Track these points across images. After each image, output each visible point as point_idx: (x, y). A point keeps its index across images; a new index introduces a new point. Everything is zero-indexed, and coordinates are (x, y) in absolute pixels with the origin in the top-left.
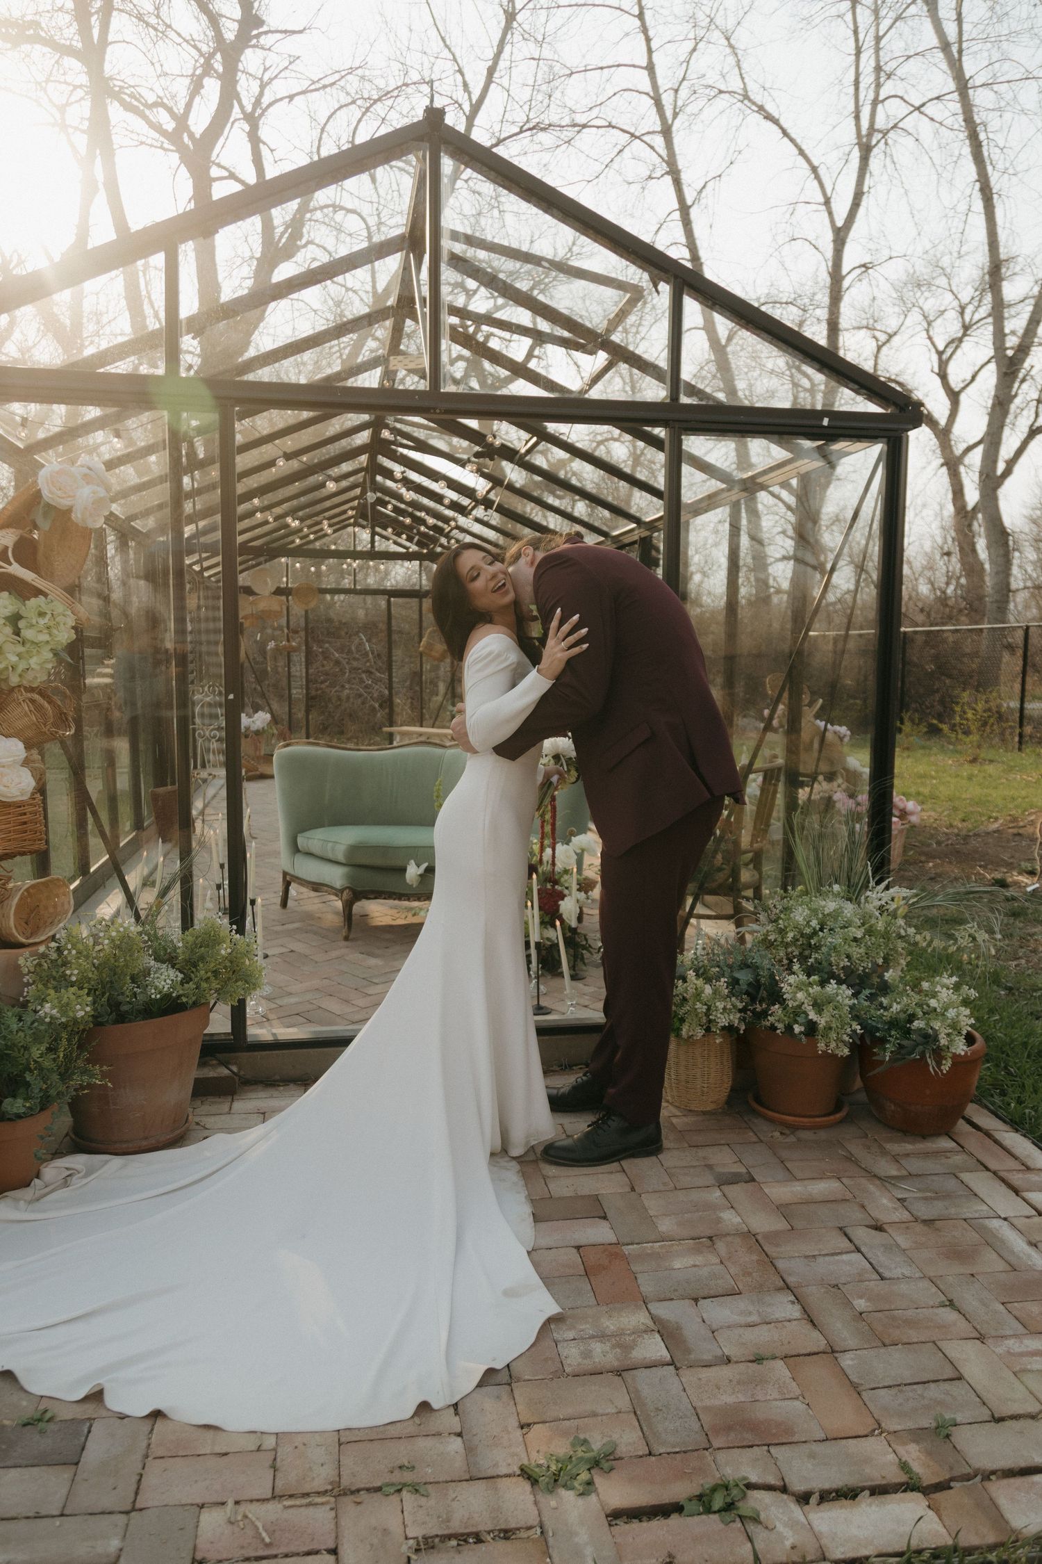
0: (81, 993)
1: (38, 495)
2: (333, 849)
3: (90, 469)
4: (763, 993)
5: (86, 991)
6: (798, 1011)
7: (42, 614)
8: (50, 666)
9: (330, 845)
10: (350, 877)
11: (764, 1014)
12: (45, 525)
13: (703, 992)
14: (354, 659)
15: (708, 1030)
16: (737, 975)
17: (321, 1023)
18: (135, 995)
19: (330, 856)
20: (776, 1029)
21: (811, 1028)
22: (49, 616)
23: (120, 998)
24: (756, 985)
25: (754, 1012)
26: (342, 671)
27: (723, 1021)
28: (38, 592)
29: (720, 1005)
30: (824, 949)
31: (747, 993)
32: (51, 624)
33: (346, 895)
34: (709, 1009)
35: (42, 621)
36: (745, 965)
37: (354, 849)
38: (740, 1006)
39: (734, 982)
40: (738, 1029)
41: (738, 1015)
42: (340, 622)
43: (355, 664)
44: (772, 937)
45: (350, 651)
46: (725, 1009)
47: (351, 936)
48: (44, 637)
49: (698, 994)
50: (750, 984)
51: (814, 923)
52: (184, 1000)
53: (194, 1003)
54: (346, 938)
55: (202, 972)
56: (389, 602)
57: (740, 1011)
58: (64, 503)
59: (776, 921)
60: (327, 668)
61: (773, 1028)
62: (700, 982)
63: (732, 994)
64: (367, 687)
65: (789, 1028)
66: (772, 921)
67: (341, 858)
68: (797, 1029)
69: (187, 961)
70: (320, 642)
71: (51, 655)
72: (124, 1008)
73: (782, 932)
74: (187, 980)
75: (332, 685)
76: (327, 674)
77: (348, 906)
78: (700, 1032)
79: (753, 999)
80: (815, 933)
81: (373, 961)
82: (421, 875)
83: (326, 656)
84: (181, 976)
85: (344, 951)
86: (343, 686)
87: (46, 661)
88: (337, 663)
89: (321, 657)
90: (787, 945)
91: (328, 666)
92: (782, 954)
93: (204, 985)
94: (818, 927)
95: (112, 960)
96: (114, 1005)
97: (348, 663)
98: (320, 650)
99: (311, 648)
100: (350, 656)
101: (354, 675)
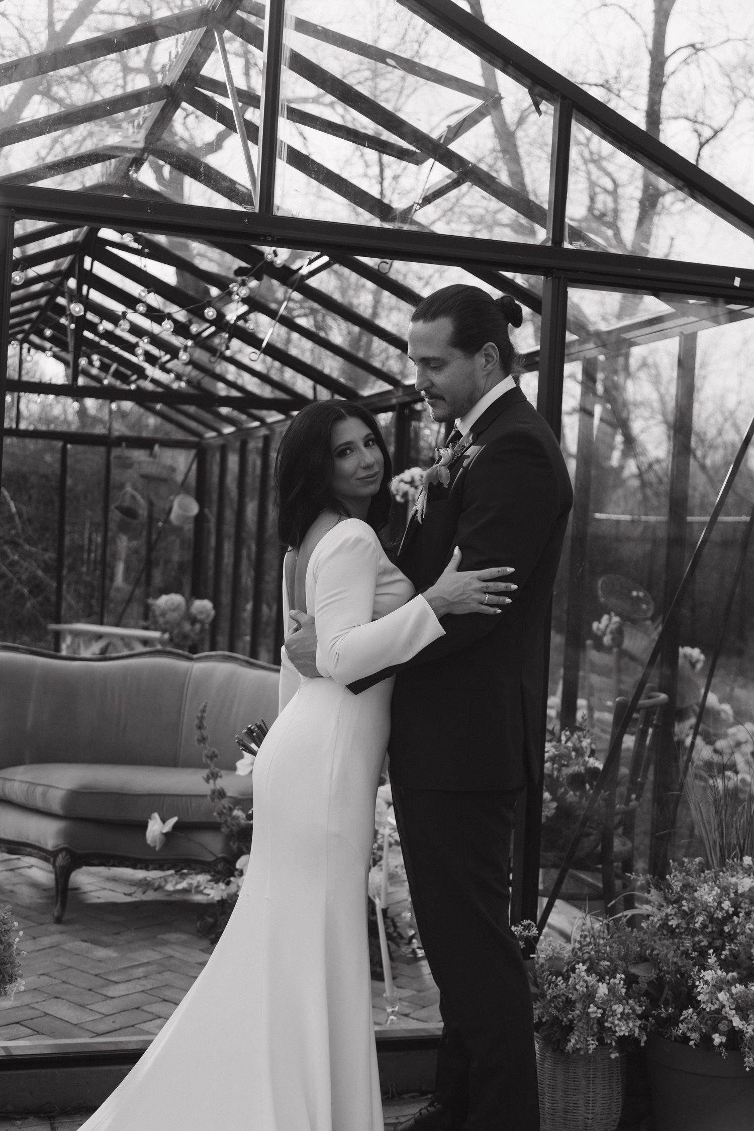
2: (44, 795)
4: (667, 993)
6: (718, 1016)
9: (39, 790)
10: (67, 835)
11: (674, 1020)
13: (595, 991)
15: (601, 1041)
16: (634, 970)
17: (52, 1034)
19: (39, 804)
20: (689, 1039)
21: (735, 1037)
24: (658, 984)
25: (658, 1018)
27: (623, 1030)
29: (619, 1009)
30: (741, 938)
31: (646, 994)
33: (60, 860)
34: (603, 1014)
36: (642, 959)
37: (76, 797)
38: (639, 1010)
39: (631, 981)
40: (637, 1041)
41: (639, 1023)
44: (673, 923)
46: (622, 1014)
47: (65, 918)
49: (590, 996)
50: (650, 983)
51: (726, 905)
54: (58, 921)
57: (640, 1017)
59: (678, 901)
61: (685, 1039)
62: (592, 979)
63: (628, 996)
64: (12, 564)
65: (706, 1039)
66: (669, 902)
67: (56, 807)
68: (717, 1039)
73: (689, 916)
77: (63, 876)
78: (593, 1044)
79: (654, 1002)
80: (728, 918)
81: (101, 953)
82: (166, 835)
85: (55, 939)
90: (695, 932)
92: (688, 944)
94: (731, 910)
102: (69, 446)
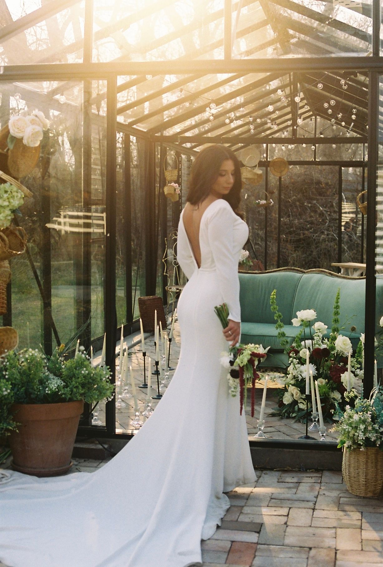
0: (7, 383)
1: (8, 132)
3: (36, 116)
5: (10, 383)
7: (6, 192)
8: (9, 218)
12: (11, 146)
14: (335, 212)
18: (39, 391)
22: (9, 192)
23: (30, 390)
26: (324, 221)
28: (5, 182)
32: (9, 196)
35: (5, 196)
42: (327, 184)
45: (332, 206)
48: (6, 203)
52: (63, 396)
53: (70, 398)
55: (74, 383)
56: (340, 170)
58: (18, 135)
60: (313, 219)
69: (68, 376)
70: (310, 199)
71: (9, 212)
72: (33, 396)
74: (66, 386)
75: (315, 232)
76: (312, 223)
83: (314, 209)
84: (63, 384)
86: (323, 233)
87: (7, 216)
88: (322, 214)
89: (309, 211)
91: (315, 218)
93: (75, 390)
95: (28, 371)
96: (27, 393)
97: (329, 215)
98: (310, 205)
99: (303, 204)
100: (332, 209)
101: (332, 224)
102: (342, 168)
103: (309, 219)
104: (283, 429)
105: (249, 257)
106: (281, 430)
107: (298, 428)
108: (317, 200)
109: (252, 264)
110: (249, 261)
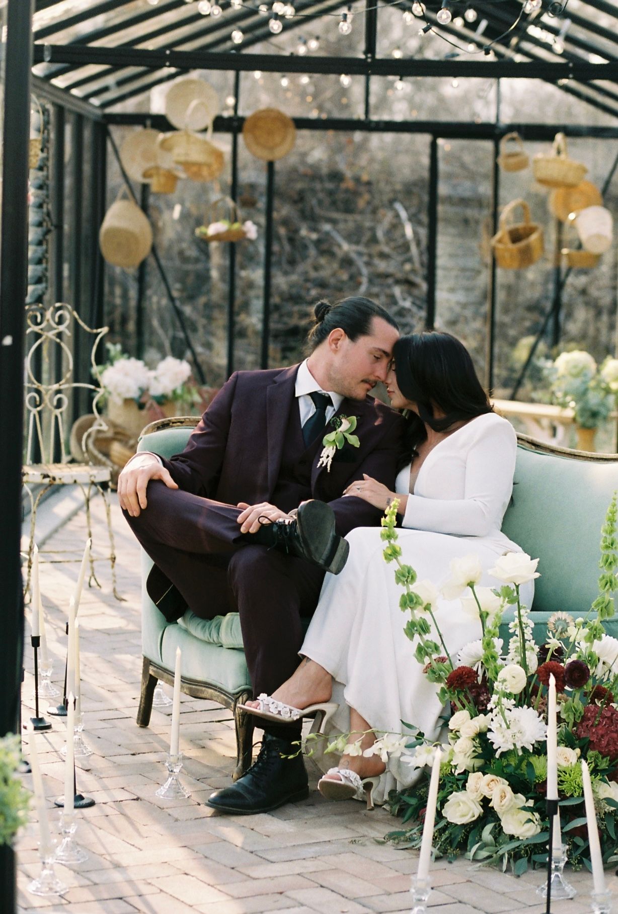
14: (383, 256)
26: (354, 280)
42: (357, 180)
43: (382, 266)
45: (374, 240)
56: (434, 147)
60: (325, 273)
70: (312, 219)
76: (322, 285)
83: (325, 247)
88: (347, 262)
89: (312, 252)
91: (328, 270)
97: (368, 264)
98: (314, 236)
99: (296, 231)
100: (375, 249)
101: (375, 290)
102: (441, 141)
103: (313, 274)
104: (467, 894)
105: (189, 379)
106: (465, 898)
107: (506, 890)
108: (334, 222)
109: (197, 398)
110: (189, 392)
